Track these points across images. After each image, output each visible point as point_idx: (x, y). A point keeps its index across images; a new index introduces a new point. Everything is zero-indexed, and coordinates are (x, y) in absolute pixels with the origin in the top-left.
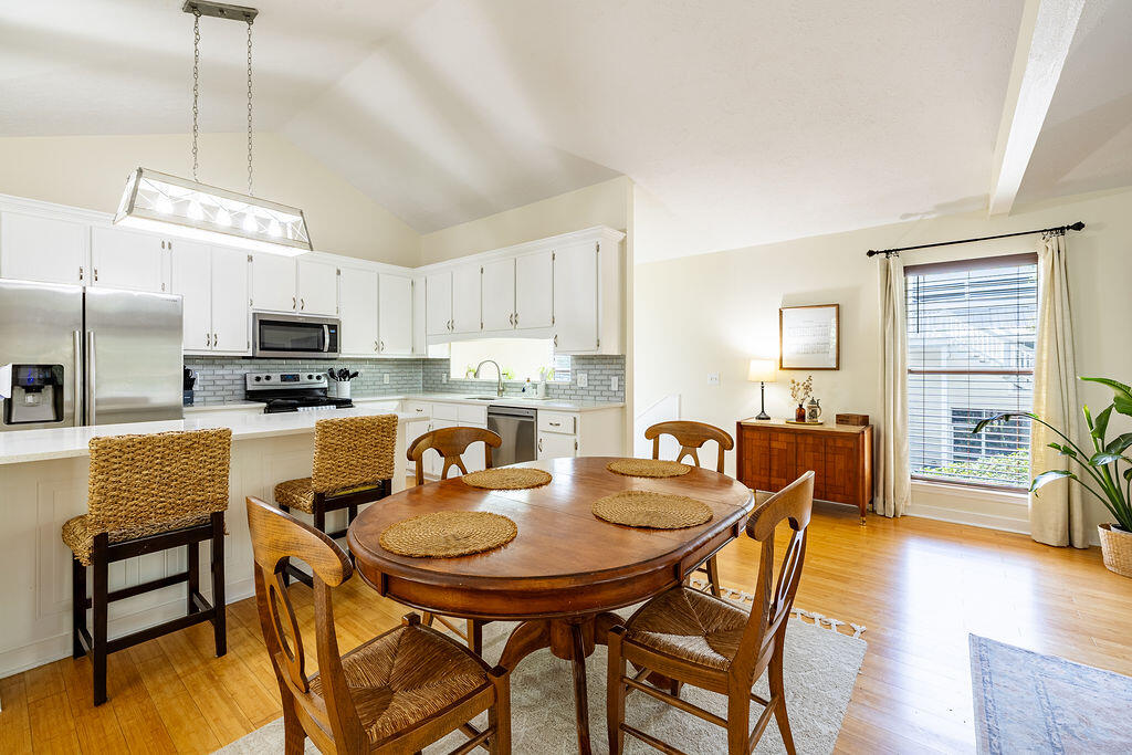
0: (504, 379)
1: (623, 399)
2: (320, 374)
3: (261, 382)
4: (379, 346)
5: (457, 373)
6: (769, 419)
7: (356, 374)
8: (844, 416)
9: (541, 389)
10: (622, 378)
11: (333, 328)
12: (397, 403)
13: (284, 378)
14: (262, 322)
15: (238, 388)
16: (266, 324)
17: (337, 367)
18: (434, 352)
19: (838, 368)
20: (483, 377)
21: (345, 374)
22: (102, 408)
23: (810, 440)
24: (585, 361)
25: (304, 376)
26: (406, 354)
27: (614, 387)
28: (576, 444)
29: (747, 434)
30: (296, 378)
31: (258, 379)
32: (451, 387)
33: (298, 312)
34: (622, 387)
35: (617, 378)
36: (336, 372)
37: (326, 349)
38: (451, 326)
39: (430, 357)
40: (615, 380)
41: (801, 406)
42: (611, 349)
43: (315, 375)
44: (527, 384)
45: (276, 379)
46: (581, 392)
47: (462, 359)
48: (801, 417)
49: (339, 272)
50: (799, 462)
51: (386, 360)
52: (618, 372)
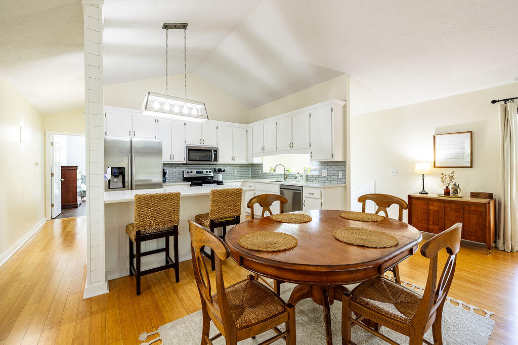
0: (287, 173)
1: (345, 182)
2: (211, 170)
3: (189, 174)
4: (233, 159)
5: (266, 170)
6: (427, 194)
7: (224, 171)
8: (476, 193)
9: (304, 178)
10: (344, 172)
11: (215, 151)
12: (241, 183)
13: (197, 172)
14: (189, 150)
15: (181, 176)
16: (191, 150)
17: (217, 168)
18: (256, 161)
19: (471, 167)
20: (278, 172)
21: (220, 171)
22: (137, 183)
23: (453, 206)
24: (325, 164)
25: (204, 171)
26: (244, 162)
27: (341, 177)
28: (322, 203)
29: (414, 201)
30: (201, 172)
31: (188, 173)
32: (264, 176)
33: (202, 145)
34: (344, 176)
35: (342, 172)
36: (217, 170)
37: (213, 160)
38: (263, 149)
39: (254, 163)
40: (341, 173)
41: (447, 187)
42: (338, 158)
43: (209, 171)
44: (298, 175)
45: (194, 172)
46: (324, 179)
47: (268, 164)
48: (447, 193)
49: (217, 128)
50: (446, 217)
51: (236, 164)
52: (342, 169)
